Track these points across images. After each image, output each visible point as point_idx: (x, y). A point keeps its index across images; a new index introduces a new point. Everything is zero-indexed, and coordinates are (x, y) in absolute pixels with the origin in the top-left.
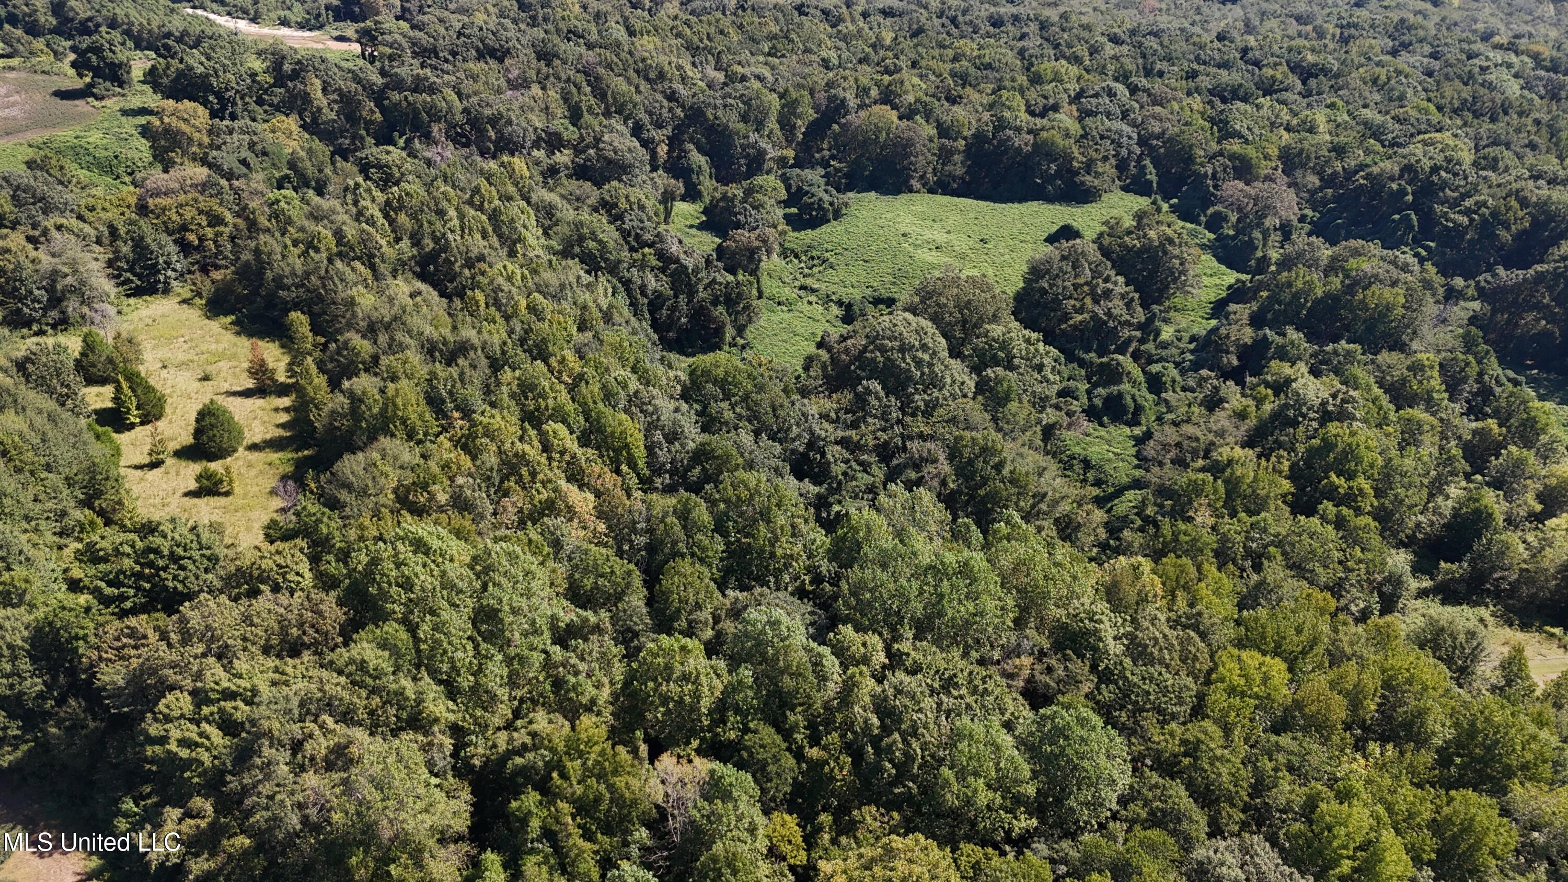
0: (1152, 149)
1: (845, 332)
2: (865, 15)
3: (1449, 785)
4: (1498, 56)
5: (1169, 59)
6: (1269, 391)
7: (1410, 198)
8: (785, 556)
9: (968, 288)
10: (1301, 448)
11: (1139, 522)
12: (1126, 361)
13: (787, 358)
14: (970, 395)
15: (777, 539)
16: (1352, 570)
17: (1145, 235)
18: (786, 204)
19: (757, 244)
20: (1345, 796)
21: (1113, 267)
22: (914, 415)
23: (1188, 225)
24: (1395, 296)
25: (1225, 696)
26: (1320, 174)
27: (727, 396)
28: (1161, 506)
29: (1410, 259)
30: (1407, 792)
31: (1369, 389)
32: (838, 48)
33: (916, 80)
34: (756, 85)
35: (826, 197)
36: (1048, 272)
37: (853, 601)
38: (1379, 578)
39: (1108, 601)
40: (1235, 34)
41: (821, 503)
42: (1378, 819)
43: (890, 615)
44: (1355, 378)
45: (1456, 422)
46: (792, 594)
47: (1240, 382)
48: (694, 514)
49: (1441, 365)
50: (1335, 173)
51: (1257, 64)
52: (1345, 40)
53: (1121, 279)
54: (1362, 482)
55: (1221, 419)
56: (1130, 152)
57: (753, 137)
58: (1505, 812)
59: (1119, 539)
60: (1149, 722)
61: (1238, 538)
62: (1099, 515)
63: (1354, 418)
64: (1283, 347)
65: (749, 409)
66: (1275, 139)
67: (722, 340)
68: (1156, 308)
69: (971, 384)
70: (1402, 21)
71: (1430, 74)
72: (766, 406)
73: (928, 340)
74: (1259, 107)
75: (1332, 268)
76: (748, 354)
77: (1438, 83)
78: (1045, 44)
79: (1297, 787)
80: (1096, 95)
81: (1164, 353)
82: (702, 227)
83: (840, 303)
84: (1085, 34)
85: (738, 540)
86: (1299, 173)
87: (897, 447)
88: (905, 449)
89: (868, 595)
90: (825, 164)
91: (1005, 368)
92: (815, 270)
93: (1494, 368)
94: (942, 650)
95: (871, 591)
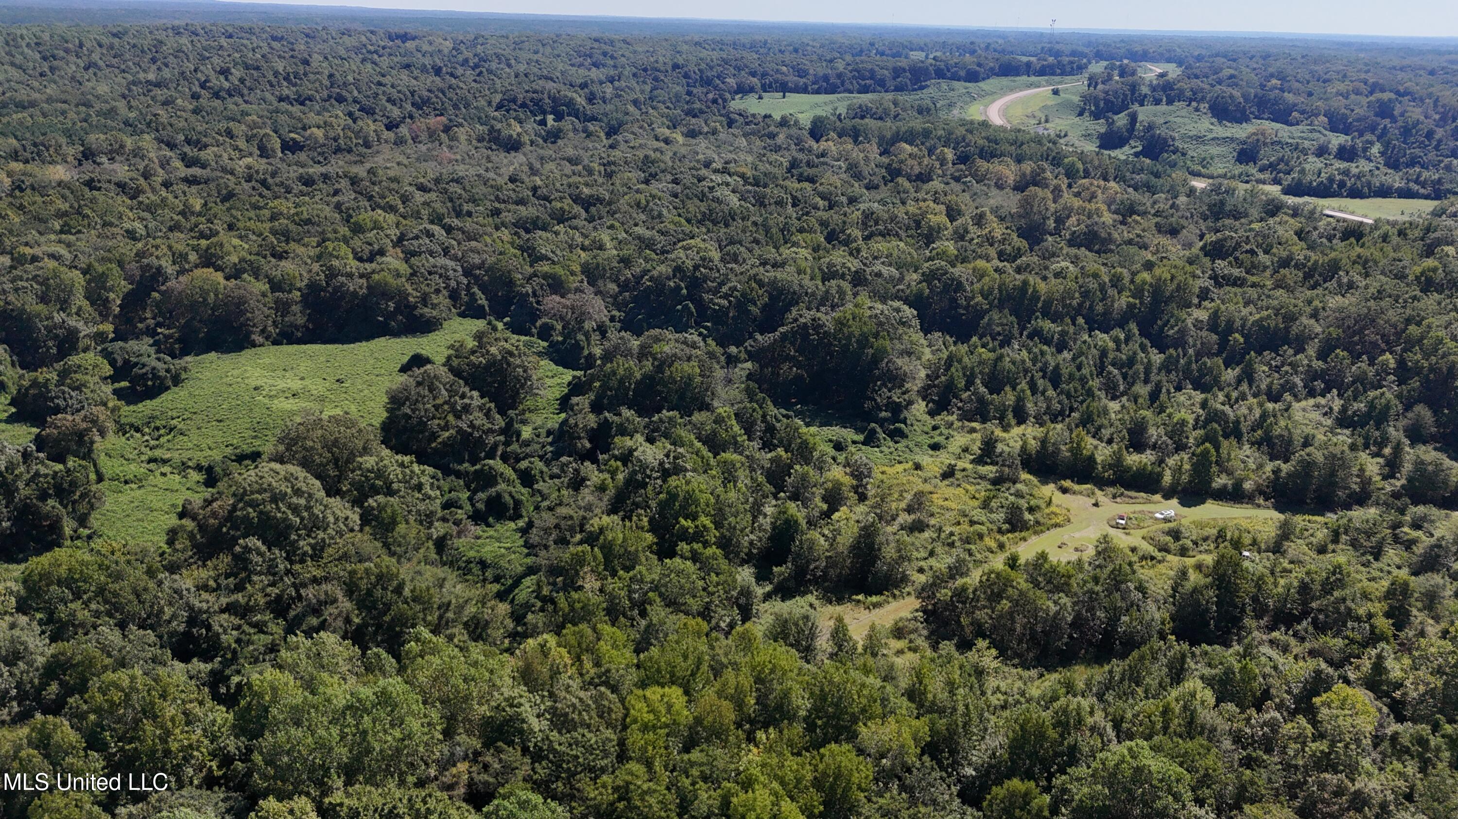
0: (477, 278)
1: (208, 495)
2: (167, 185)
3: (817, 745)
4: (718, 178)
5: (474, 201)
6: (619, 463)
7: (684, 291)
8: (182, 749)
9: (332, 427)
10: (653, 504)
11: (539, 604)
12: (497, 464)
13: (147, 537)
14: (357, 528)
15: (168, 733)
16: (713, 594)
17: (488, 352)
18: (114, 379)
19: (84, 425)
20: (747, 785)
21: (466, 384)
22: (302, 561)
23: (523, 338)
24: (691, 368)
25: (640, 735)
26: (616, 281)
27: (77, 596)
28: (554, 584)
29: (696, 338)
30: (792, 762)
31: (692, 445)
32: (142, 219)
33: (236, 241)
34: (52, 264)
35: (160, 365)
36: (407, 399)
37: (271, 771)
38: (734, 593)
39: (526, 685)
40: (524, 177)
41: (216, 680)
42: (776, 794)
43: (315, 770)
44: (680, 437)
45: (757, 455)
46: (200, 787)
47: (595, 461)
48: (57, 737)
49: (736, 415)
50: (627, 280)
51: (546, 199)
52: (609, 175)
53: (475, 394)
54: (705, 520)
55: (587, 495)
56: (458, 283)
57: (58, 317)
58: (861, 752)
59: (525, 624)
60: (584, 783)
61: (623, 593)
62: (503, 608)
63: (686, 470)
64: (622, 424)
65: (106, 602)
66: (575, 257)
67: (61, 535)
68: (511, 413)
69: (355, 517)
70: (646, 157)
71: (676, 196)
72: (127, 595)
73: (301, 485)
74: (557, 233)
75: (643, 353)
76: (97, 544)
77: (683, 201)
78: (360, 198)
79: (712, 793)
80: (417, 237)
81: (528, 450)
82: (11, 420)
83: (199, 468)
84: (394, 186)
85: (122, 749)
86: (600, 283)
87: (291, 598)
88: (300, 597)
89: (286, 759)
90: (151, 332)
91: (386, 495)
92: (163, 440)
93: (772, 410)
94: (377, 786)
95: (288, 753)
